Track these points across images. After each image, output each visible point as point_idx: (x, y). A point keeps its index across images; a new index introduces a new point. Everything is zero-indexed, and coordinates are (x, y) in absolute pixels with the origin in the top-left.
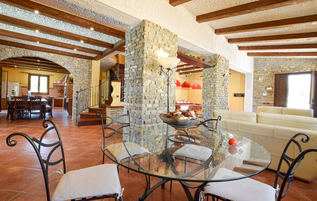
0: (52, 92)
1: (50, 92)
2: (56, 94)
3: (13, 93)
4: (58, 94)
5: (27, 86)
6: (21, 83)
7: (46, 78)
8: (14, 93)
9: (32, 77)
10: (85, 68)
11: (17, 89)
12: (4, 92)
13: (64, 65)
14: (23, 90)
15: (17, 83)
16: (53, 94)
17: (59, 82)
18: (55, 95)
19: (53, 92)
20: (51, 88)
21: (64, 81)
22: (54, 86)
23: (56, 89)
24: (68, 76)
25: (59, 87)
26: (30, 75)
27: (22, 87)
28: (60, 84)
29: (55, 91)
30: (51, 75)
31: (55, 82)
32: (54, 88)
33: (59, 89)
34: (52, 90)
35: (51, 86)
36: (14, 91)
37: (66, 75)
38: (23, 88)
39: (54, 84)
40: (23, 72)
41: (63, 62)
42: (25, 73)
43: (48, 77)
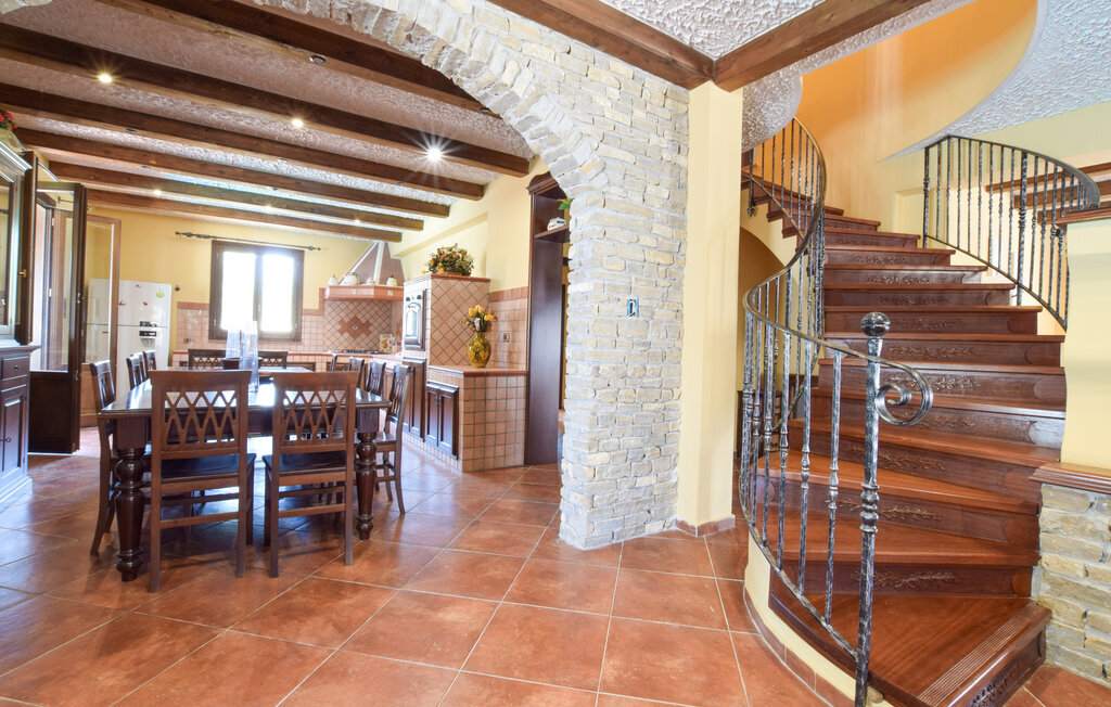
0: (314, 330)
1: (307, 330)
2: (333, 339)
3: (142, 333)
4: (341, 339)
5: (207, 301)
6: (177, 289)
7: (289, 262)
8: (148, 333)
9: (229, 257)
10: (654, 140)
11: (161, 315)
12: (102, 329)
13: (538, 97)
14: (185, 321)
15: (162, 286)
16: (320, 337)
17: (349, 280)
18: (329, 343)
19: (320, 331)
20: (309, 313)
21: (371, 274)
22: (323, 300)
23: (333, 314)
24: (386, 250)
25: (342, 307)
26: (218, 246)
27: (183, 306)
28: (354, 293)
29: (328, 327)
30: (311, 248)
31: (331, 282)
32: (321, 312)
33: (342, 314)
34: (314, 318)
35: (311, 301)
36: (148, 324)
37: (377, 247)
38: (189, 313)
39: (322, 291)
40: (190, 235)
41: (527, 74)
42: (199, 236)
43: (299, 254)
